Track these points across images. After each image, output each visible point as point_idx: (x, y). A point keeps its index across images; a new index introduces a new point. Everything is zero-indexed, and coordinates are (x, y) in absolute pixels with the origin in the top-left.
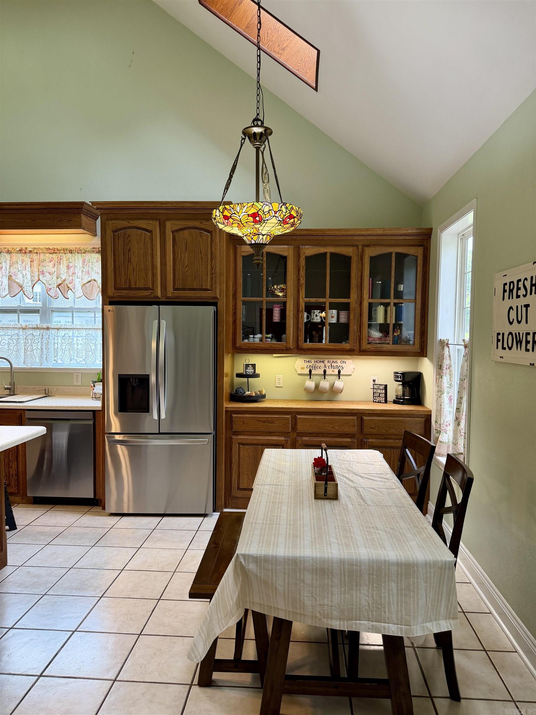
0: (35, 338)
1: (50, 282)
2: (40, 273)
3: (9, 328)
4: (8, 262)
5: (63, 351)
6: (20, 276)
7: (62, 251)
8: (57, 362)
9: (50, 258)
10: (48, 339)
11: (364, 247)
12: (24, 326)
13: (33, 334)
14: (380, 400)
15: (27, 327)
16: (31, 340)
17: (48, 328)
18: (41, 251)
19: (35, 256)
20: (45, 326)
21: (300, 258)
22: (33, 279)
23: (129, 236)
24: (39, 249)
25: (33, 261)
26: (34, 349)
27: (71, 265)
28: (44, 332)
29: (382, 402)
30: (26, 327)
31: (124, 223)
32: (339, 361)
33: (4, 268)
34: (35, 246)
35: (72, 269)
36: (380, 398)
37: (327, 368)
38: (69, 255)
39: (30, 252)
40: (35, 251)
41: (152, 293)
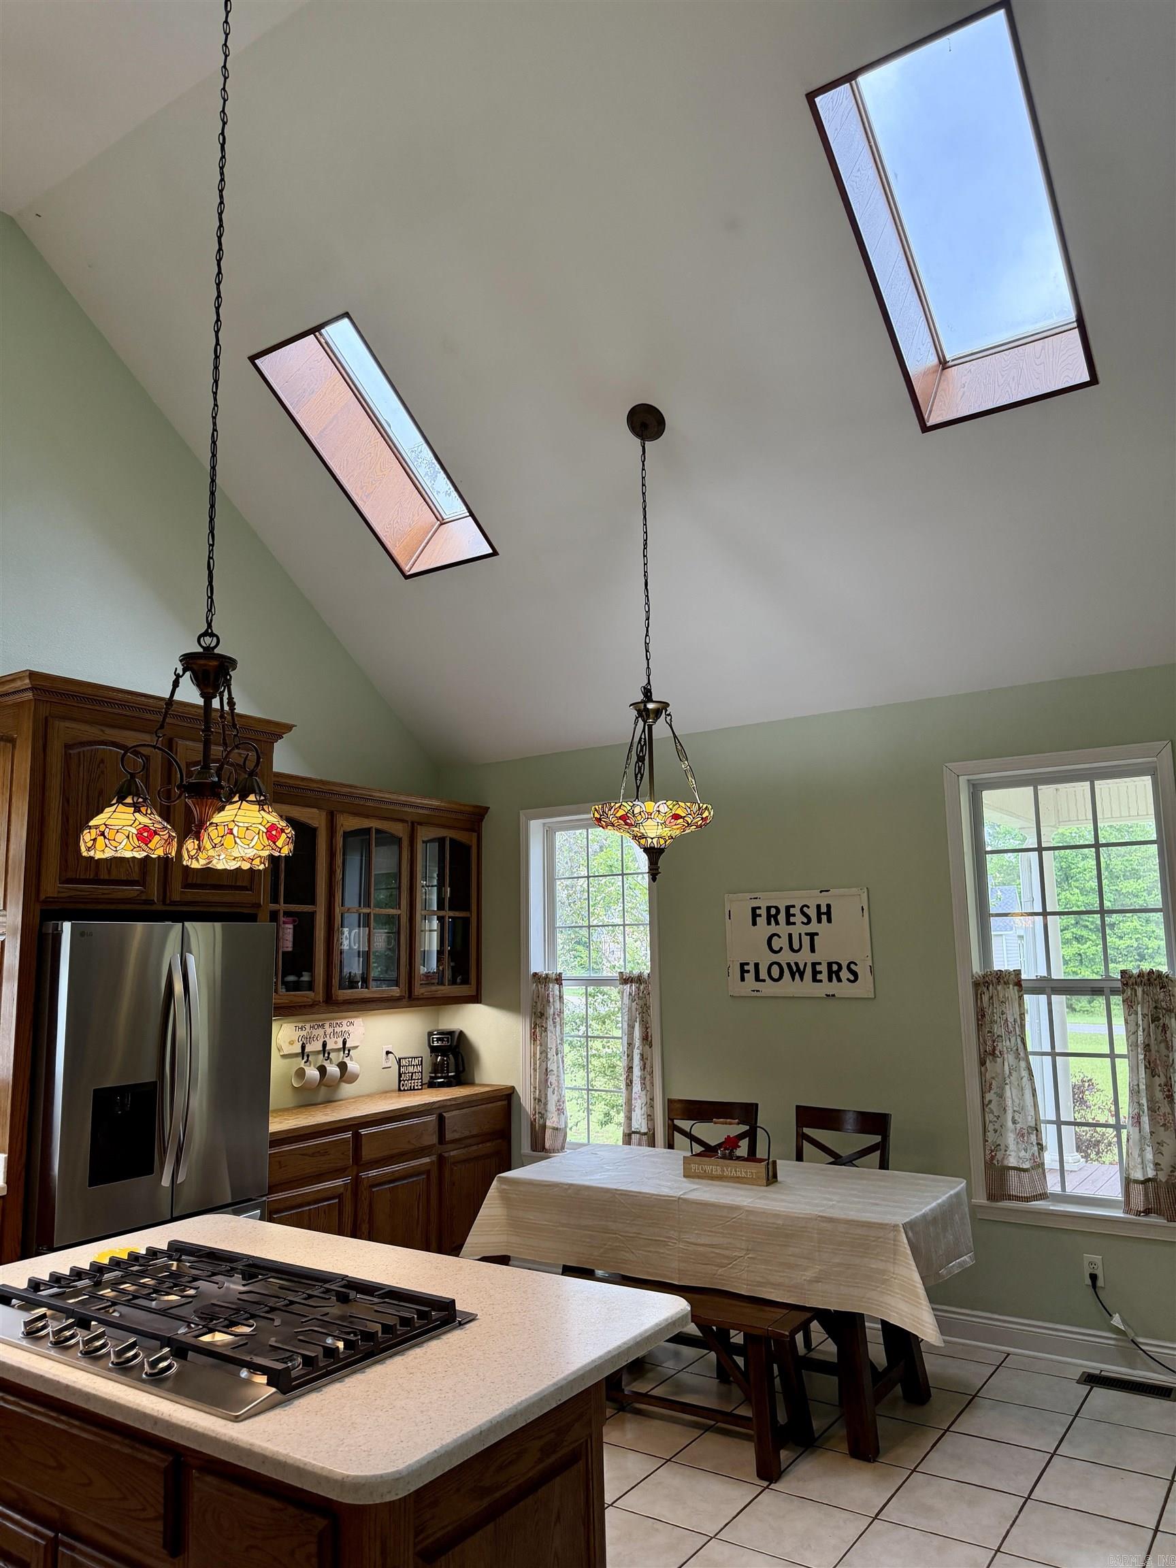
11: (416, 824)
14: (413, 1085)
21: (336, 832)
23: (102, 761)
29: (416, 1088)
31: (92, 732)
32: (345, 1022)
36: (413, 1081)
37: (328, 1036)
41: (142, 892)
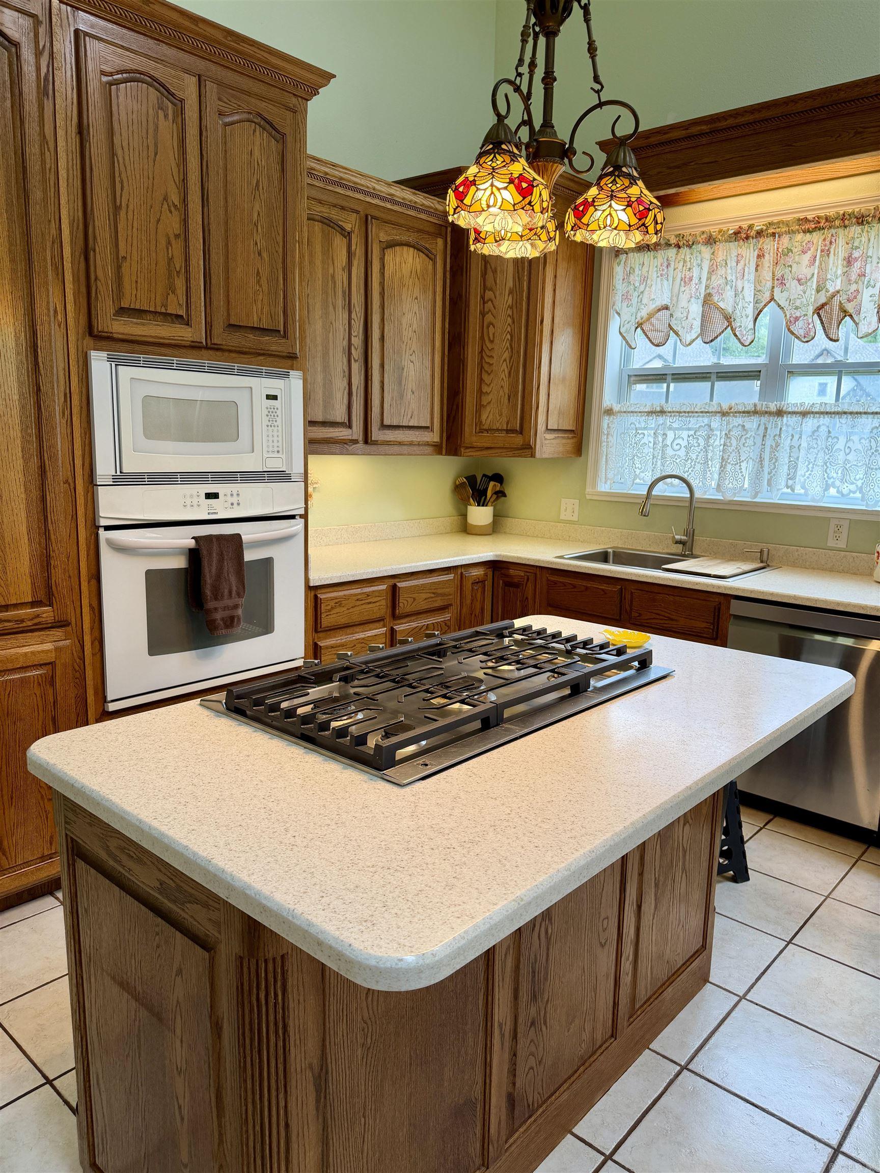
0: (748, 436)
1: (798, 303)
2: (776, 282)
3: (692, 412)
4: (706, 266)
5: (811, 465)
6: (729, 294)
7: (837, 223)
8: (793, 490)
9: (804, 244)
10: (777, 438)
12: (725, 407)
13: (743, 426)
15: (733, 410)
16: (739, 439)
17: (780, 413)
18: (783, 230)
19: (769, 245)
20: (773, 407)
22: (760, 297)
24: (781, 225)
25: (763, 255)
26: (742, 459)
27: (856, 254)
28: (769, 422)
30: (731, 409)
33: (695, 280)
34: (770, 220)
35: (857, 265)
38: (855, 230)
39: (759, 233)
40: (771, 231)
